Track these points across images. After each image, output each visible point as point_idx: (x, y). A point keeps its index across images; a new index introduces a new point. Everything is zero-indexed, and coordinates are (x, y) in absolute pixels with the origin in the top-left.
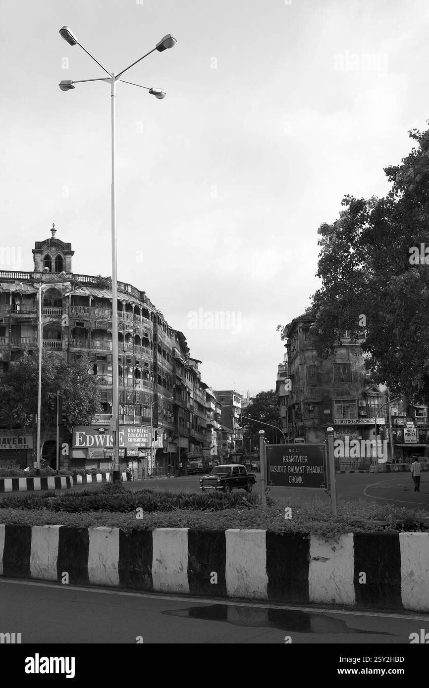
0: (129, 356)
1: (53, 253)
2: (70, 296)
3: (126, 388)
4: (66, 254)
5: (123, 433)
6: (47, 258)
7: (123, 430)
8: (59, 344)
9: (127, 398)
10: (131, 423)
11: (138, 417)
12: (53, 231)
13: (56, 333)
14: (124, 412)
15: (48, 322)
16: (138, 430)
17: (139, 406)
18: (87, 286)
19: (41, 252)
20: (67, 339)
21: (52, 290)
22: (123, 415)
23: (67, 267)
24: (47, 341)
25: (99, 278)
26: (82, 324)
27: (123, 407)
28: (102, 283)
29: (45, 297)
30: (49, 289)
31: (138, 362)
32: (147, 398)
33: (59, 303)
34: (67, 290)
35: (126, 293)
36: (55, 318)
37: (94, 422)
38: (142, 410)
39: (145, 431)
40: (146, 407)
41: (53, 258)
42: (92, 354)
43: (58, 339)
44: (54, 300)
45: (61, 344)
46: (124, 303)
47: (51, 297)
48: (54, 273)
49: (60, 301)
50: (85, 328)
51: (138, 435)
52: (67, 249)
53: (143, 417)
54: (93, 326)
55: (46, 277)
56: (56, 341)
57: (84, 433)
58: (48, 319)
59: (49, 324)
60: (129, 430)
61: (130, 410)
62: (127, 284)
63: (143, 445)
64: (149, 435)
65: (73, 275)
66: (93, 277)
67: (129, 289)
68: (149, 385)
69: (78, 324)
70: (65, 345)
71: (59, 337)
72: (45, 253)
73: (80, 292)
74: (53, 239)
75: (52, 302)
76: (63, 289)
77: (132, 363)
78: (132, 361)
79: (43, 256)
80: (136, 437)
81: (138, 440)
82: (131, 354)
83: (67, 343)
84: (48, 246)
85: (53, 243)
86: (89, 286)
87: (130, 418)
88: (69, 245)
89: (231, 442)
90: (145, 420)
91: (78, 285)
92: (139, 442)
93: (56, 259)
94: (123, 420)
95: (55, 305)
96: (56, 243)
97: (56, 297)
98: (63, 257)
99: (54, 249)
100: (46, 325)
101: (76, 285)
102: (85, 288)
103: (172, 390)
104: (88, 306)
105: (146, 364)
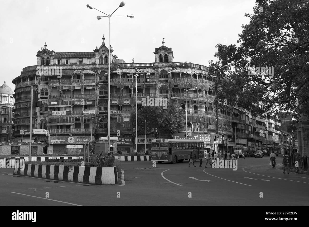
0: (200, 100)
1: (163, 53)
2: (171, 73)
3: (199, 115)
4: (169, 53)
5: (198, 137)
6: (161, 55)
7: (198, 135)
8: (167, 96)
9: (200, 120)
10: (202, 132)
11: (206, 129)
12: (163, 42)
13: (165, 91)
14: (198, 127)
15: (162, 86)
16: (206, 135)
17: (207, 124)
18: (179, 68)
19: (158, 53)
20: (170, 93)
21: (163, 71)
22: (198, 128)
23: (170, 59)
24: (161, 94)
25: (185, 63)
26: (177, 86)
27: (198, 124)
28: (186, 66)
29: (160, 74)
30: (162, 70)
31: (205, 103)
32: (211, 120)
33: (166, 76)
34: (170, 70)
35: (200, 69)
36: (165, 83)
37: (183, 132)
38: (208, 126)
39: (210, 136)
40: (211, 124)
41: (163, 56)
42: (182, 100)
43: (166, 93)
44: (164, 75)
45: (168, 96)
46: (197, 75)
47: (162, 74)
48: (164, 63)
49: (167, 75)
50: (178, 88)
51: (206, 138)
52: (169, 51)
53: (209, 129)
54: (182, 86)
55: (160, 65)
56: (165, 94)
57: (178, 137)
58: (161, 84)
59: (162, 87)
60: (201, 135)
61: (201, 126)
62: (200, 65)
63: (209, 143)
64: (212, 138)
65: (173, 63)
66: (182, 63)
67: (202, 67)
68: (212, 113)
69: (175, 86)
70: (170, 96)
71: (167, 92)
72: (160, 54)
73: (175, 71)
74: (163, 46)
75: (163, 76)
76: (168, 70)
77: (202, 103)
78: (202, 102)
79: (159, 55)
80: (204, 139)
81: (206, 140)
82: (202, 99)
83: (170, 95)
84: (161, 50)
85: (163, 48)
86: (180, 68)
87: (201, 129)
88: (170, 49)
89: (289, 140)
90: (210, 131)
91: (175, 68)
92: (206, 141)
93: (165, 56)
94: (198, 130)
95: (165, 77)
96: (164, 48)
97: (165, 74)
98: (168, 54)
99: (163, 51)
100: (161, 87)
101: (174, 67)
102: (178, 69)
103: (231, 115)
104: (179, 77)
105: (210, 104)
